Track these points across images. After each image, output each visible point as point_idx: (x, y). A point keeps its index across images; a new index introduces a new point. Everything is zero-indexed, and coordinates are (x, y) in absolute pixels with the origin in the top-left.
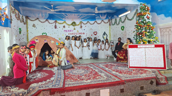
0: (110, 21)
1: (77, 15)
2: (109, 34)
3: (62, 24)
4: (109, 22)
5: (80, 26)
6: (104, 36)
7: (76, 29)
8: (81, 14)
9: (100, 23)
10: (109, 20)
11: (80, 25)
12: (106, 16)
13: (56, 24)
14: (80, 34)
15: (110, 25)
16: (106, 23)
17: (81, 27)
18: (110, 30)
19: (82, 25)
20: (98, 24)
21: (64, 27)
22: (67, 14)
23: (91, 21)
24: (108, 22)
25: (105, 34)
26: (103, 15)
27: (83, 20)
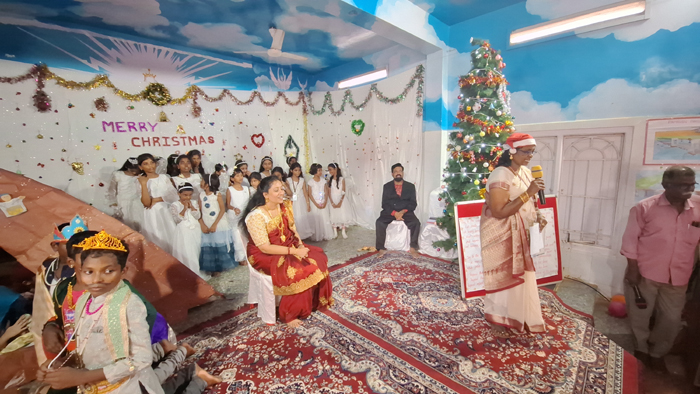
0: (306, 99)
1: (170, 55)
2: (303, 144)
3: (84, 91)
4: (301, 104)
5: (188, 106)
6: (288, 150)
7: (169, 116)
8: (191, 55)
9: (271, 100)
10: (301, 93)
11: (191, 101)
12: (290, 77)
13: (41, 85)
14: (193, 143)
15: (305, 111)
16: (291, 104)
17: (197, 111)
18: (306, 130)
19: (201, 101)
20: (267, 104)
21: (101, 104)
22: (111, 38)
23: (239, 88)
24: (297, 100)
25: (290, 142)
26: (281, 74)
27: (202, 79)
